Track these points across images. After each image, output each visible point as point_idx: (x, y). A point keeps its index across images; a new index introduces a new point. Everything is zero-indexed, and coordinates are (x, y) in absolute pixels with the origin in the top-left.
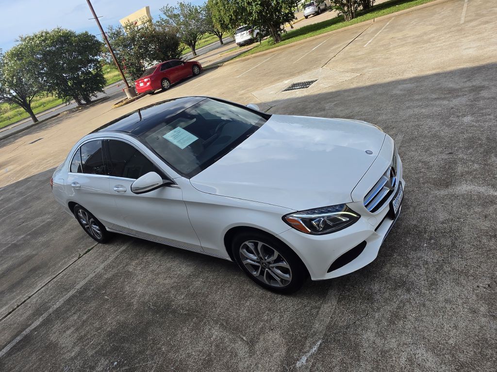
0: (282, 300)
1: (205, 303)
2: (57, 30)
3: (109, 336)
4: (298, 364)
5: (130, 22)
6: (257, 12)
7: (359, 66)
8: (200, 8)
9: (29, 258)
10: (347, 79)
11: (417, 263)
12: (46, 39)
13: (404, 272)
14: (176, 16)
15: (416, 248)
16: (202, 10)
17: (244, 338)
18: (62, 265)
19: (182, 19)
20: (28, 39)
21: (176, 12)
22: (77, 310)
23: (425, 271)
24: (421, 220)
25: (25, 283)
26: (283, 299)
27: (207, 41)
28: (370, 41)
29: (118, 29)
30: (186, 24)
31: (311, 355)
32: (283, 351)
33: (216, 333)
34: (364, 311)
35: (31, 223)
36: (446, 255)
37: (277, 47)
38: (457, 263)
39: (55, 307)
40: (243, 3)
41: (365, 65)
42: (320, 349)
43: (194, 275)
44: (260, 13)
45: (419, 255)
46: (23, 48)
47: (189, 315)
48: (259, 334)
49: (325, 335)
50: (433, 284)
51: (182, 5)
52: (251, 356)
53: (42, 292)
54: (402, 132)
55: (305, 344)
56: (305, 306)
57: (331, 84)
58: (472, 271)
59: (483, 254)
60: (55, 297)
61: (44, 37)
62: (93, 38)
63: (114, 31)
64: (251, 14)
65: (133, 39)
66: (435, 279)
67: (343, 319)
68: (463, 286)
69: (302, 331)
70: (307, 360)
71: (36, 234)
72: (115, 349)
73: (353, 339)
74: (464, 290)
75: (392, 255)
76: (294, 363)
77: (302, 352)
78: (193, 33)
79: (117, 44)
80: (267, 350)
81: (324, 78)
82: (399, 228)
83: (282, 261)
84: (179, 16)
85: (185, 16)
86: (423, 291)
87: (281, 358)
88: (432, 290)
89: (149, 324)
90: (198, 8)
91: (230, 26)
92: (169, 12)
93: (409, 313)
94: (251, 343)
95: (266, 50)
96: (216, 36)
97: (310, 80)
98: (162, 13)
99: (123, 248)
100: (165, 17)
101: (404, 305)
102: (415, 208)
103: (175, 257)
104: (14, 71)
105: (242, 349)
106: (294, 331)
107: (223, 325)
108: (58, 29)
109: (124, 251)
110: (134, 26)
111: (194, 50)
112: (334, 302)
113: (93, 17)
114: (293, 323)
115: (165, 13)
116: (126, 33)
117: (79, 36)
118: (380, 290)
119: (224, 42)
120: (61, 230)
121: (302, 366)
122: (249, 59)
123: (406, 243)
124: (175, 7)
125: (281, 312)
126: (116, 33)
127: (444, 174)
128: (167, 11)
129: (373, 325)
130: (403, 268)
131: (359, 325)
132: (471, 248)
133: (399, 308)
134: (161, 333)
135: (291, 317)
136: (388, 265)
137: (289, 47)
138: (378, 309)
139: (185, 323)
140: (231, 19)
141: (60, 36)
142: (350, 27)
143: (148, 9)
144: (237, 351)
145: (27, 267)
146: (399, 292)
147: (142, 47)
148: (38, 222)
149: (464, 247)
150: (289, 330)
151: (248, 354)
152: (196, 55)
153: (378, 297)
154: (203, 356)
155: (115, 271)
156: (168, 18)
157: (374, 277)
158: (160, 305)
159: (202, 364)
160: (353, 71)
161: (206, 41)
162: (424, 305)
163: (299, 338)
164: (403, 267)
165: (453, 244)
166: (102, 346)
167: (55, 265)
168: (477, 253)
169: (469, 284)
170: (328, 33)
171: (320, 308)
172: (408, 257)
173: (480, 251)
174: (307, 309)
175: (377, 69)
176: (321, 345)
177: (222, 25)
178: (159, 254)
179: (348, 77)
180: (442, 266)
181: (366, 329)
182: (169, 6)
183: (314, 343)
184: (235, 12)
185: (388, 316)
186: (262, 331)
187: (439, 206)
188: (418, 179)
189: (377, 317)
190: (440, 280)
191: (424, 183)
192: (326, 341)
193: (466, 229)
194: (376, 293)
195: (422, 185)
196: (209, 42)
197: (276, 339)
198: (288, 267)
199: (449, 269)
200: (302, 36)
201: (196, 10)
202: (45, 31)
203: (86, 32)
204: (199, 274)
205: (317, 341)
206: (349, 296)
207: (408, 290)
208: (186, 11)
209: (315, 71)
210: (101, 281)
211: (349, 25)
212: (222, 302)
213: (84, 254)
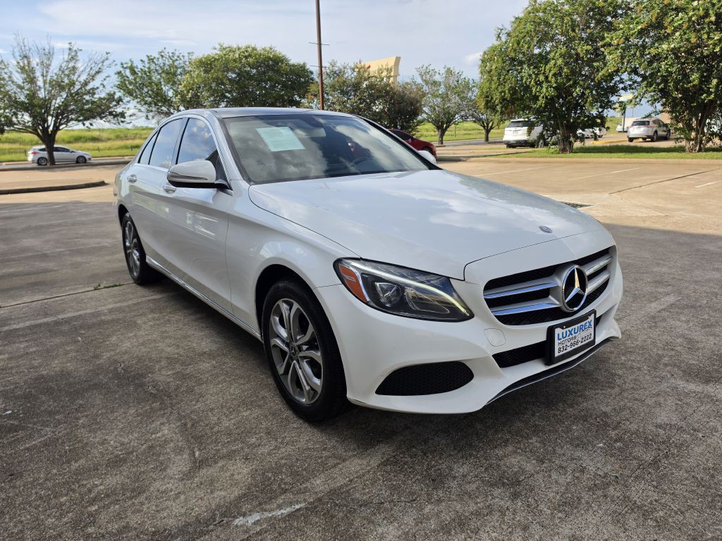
0: (297, 428)
1: (190, 390)
2: (268, 49)
3: (36, 379)
4: (239, 521)
5: (362, 64)
6: (546, 98)
7: (670, 206)
8: (474, 82)
9: (46, 271)
10: (639, 215)
11: (564, 464)
12: (250, 56)
13: (529, 467)
14: (435, 83)
15: (579, 443)
16: (474, 86)
17: (197, 454)
18: (69, 290)
19: (442, 90)
20: (228, 49)
21: (437, 78)
22: (32, 339)
23: (568, 480)
24: (622, 409)
25: (12, 292)
26: (300, 428)
27: (469, 134)
28: (709, 184)
29: (342, 68)
30: (445, 97)
31: (271, 518)
32: (237, 492)
33: (166, 430)
34: (412, 494)
35: (85, 241)
36: (627, 472)
37: (559, 157)
38: (640, 492)
39: (15, 326)
40: (529, 80)
41: (681, 207)
42: (290, 515)
43: (209, 355)
44: (550, 101)
45: (578, 454)
46: (215, 59)
47: (154, 396)
48: (222, 458)
49: (320, 500)
50: (568, 505)
51: (449, 72)
52: (183, 479)
53: (19, 308)
54: (680, 293)
55: (276, 498)
56: (324, 449)
57: (608, 215)
58: (661, 514)
59: (703, 496)
60: (26, 317)
61: (249, 54)
62: (309, 74)
63: (336, 69)
64: (536, 98)
65: (356, 86)
66: (579, 499)
67: (367, 490)
68: (625, 529)
69: (288, 480)
70: (258, 521)
71: (80, 252)
72: (27, 397)
73: (356, 524)
74: (622, 535)
75: (528, 437)
76: (235, 517)
77: (260, 507)
78: (449, 113)
79: (333, 87)
80: (212, 482)
81: (604, 206)
82: (572, 407)
83: (316, 348)
84: (440, 85)
85: (448, 87)
86: (542, 507)
87: (223, 500)
88: (560, 512)
89: (96, 386)
90: (471, 82)
91: (498, 108)
92: (428, 76)
93: (487, 529)
94: (198, 464)
95: (541, 157)
96: (482, 128)
97: (579, 203)
98: (418, 73)
99: (157, 297)
100: (419, 81)
101: (490, 513)
102: (623, 390)
103: (207, 327)
104: (193, 84)
105: (179, 464)
106: (275, 474)
107: (185, 425)
108: (271, 49)
109: (155, 300)
110: (365, 71)
111: (442, 135)
112: (375, 462)
113: (316, 40)
114: (285, 464)
115: (421, 76)
116: (350, 75)
117: (293, 65)
118: (464, 476)
119: (490, 140)
120: (107, 258)
121: (242, 526)
122: (509, 162)
123: (568, 430)
124: (438, 72)
125: (282, 443)
126: (337, 72)
127: (714, 365)
128: (425, 73)
129: (409, 519)
130: (534, 462)
131: (386, 510)
132: (686, 479)
133: (477, 514)
134: (98, 402)
135: (289, 455)
136: (510, 448)
137: (578, 163)
138: (439, 501)
139: (139, 403)
140: (503, 99)
141: (269, 58)
142: (688, 161)
143: (398, 60)
144: (171, 465)
145: (33, 279)
146: (497, 492)
147: (365, 101)
148: (92, 243)
149: (673, 474)
150: (270, 470)
151: (181, 475)
152: (442, 143)
153: (454, 484)
154: (121, 451)
155: (121, 316)
156: (423, 84)
157: (471, 455)
158: (131, 372)
159: (109, 460)
160: (657, 208)
161: (467, 134)
162: (525, 528)
163: (275, 487)
164: (534, 459)
165: (655, 463)
166: (16, 388)
167: (61, 287)
168: (693, 491)
169: (639, 530)
170: (649, 160)
171: (344, 460)
172: (554, 450)
173: (701, 490)
174: (325, 454)
175: (699, 216)
176: (298, 510)
177: (487, 102)
178: (193, 317)
179: (643, 213)
180: (608, 484)
181: (391, 519)
182: (431, 68)
183: (291, 504)
184: (512, 88)
185: (446, 517)
186: (230, 456)
187: (671, 401)
188: (660, 357)
189: (427, 510)
190: (588, 503)
191: (666, 365)
192: (312, 509)
193: (698, 450)
194: (455, 478)
195: (661, 366)
196: (471, 137)
197: (239, 473)
198: (320, 361)
199: (619, 494)
200: (606, 154)
201: (468, 83)
202: (253, 46)
203: (304, 64)
204: (218, 355)
205: (298, 502)
206: (406, 463)
207: (515, 496)
208: (452, 82)
209: (594, 195)
210: (94, 320)
211: (688, 158)
212: (213, 398)
213: (105, 287)
